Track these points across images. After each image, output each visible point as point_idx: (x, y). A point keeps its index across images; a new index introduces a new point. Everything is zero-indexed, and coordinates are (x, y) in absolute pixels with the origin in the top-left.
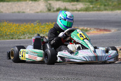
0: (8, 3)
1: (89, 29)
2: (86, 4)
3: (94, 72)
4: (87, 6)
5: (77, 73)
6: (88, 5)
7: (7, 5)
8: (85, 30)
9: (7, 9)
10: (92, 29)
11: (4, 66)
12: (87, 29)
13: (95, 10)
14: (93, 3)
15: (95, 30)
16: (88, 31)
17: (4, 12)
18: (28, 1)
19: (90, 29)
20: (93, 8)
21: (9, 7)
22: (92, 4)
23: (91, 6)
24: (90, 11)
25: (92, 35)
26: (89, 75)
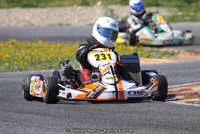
0: (42, 10)
1: (176, 51)
2: (172, 11)
3: (186, 123)
4: (173, 13)
5: (157, 125)
6: (176, 12)
7: (42, 13)
8: (170, 53)
9: (42, 19)
10: (181, 51)
11: (37, 114)
12: (173, 51)
13: (186, 21)
14: (184, 9)
15: (187, 53)
16: (175, 55)
17: (36, 24)
18: (75, 6)
19: (178, 52)
20: (183, 16)
21: (45, 17)
22: (181, 11)
23: (180, 13)
24: (179, 21)
25: (182, 61)
26: (177, 128)
